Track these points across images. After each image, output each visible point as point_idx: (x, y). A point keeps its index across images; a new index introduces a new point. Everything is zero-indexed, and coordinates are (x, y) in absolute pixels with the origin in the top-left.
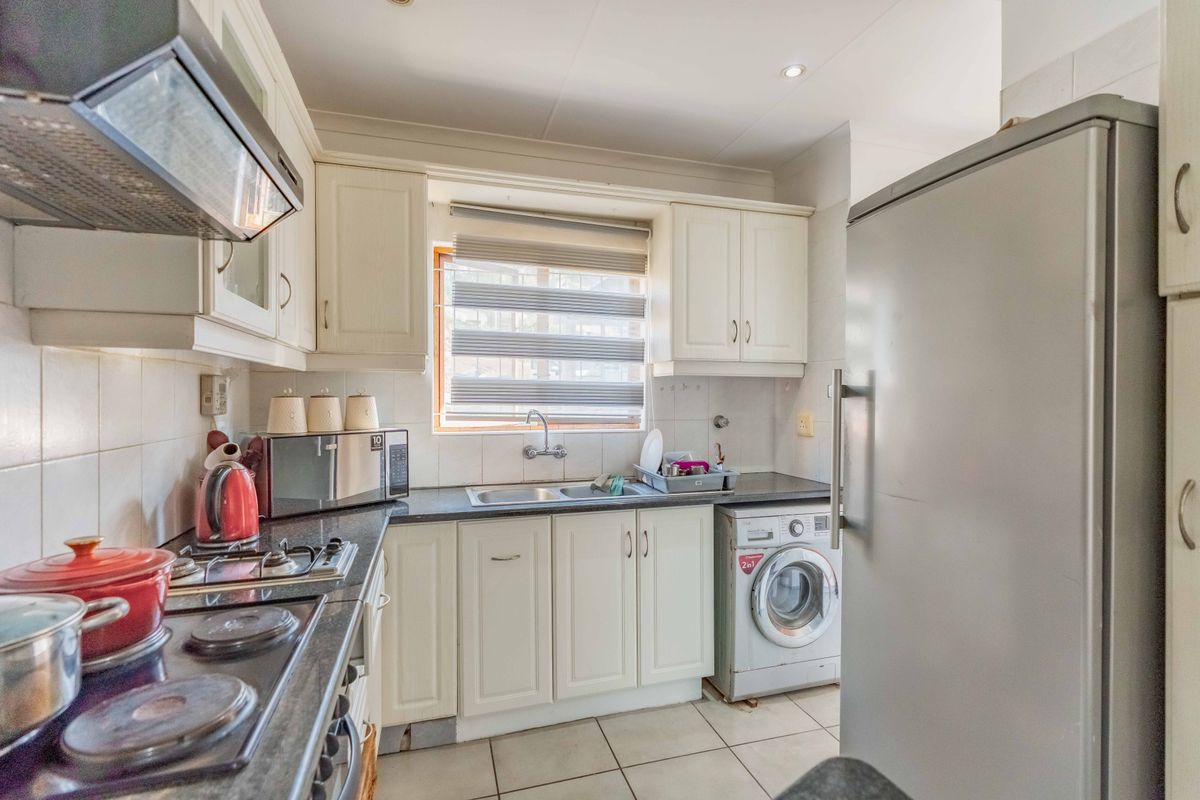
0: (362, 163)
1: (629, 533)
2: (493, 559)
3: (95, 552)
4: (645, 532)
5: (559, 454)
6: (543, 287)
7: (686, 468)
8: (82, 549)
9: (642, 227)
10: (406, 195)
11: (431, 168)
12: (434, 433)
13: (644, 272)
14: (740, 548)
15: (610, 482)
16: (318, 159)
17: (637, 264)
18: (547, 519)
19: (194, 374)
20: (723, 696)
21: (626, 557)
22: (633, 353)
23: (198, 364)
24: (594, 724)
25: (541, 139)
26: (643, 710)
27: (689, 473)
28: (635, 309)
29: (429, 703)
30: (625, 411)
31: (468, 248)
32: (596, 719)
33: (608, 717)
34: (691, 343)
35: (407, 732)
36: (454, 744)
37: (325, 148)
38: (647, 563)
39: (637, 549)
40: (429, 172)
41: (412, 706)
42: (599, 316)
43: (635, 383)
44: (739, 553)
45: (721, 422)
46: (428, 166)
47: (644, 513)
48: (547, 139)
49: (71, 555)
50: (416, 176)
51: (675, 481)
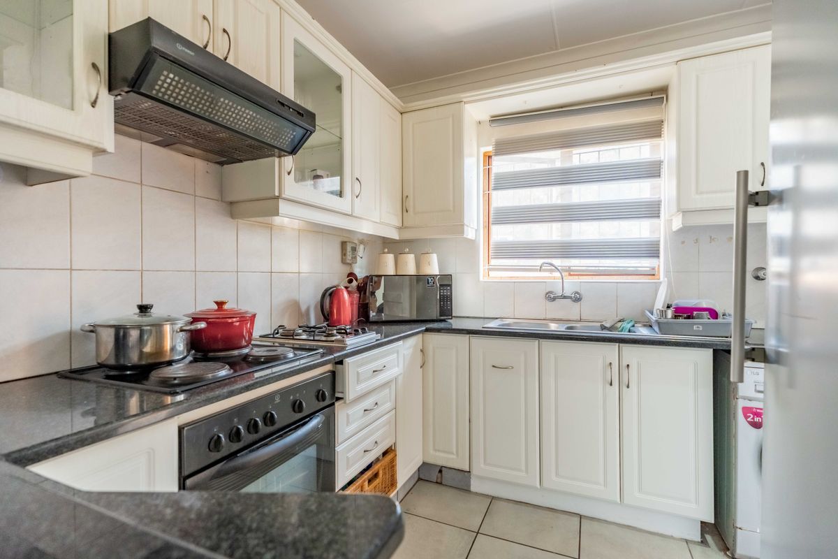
0: (423, 107)
1: (611, 363)
2: (493, 366)
3: (226, 307)
4: (628, 365)
5: (577, 298)
6: (567, 165)
7: (685, 313)
8: (220, 304)
9: (657, 95)
10: (451, 119)
11: (464, 96)
12: (481, 279)
13: (659, 136)
14: (744, 398)
15: (620, 324)
16: (403, 111)
17: (653, 131)
18: (535, 343)
19: (338, 241)
20: (728, 549)
21: (608, 386)
22: (651, 210)
23: (340, 236)
24: (577, 520)
25: (556, 49)
26: (629, 527)
27: (688, 317)
28: (652, 170)
29: (451, 456)
30: (645, 264)
31: (504, 148)
32: (581, 516)
33: (592, 519)
34: (702, 193)
35: (440, 471)
36: (468, 491)
37: (404, 103)
38: (631, 395)
39: (620, 380)
40: (465, 100)
41: (442, 455)
42: (626, 181)
43: (654, 237)
44: (741, 404)
45: (761, 274)
46: (463, 95)
47: (626, 349)
48: (562, 48)
49: (216, 307)
50: (457, 105)
51: (667, 323)
